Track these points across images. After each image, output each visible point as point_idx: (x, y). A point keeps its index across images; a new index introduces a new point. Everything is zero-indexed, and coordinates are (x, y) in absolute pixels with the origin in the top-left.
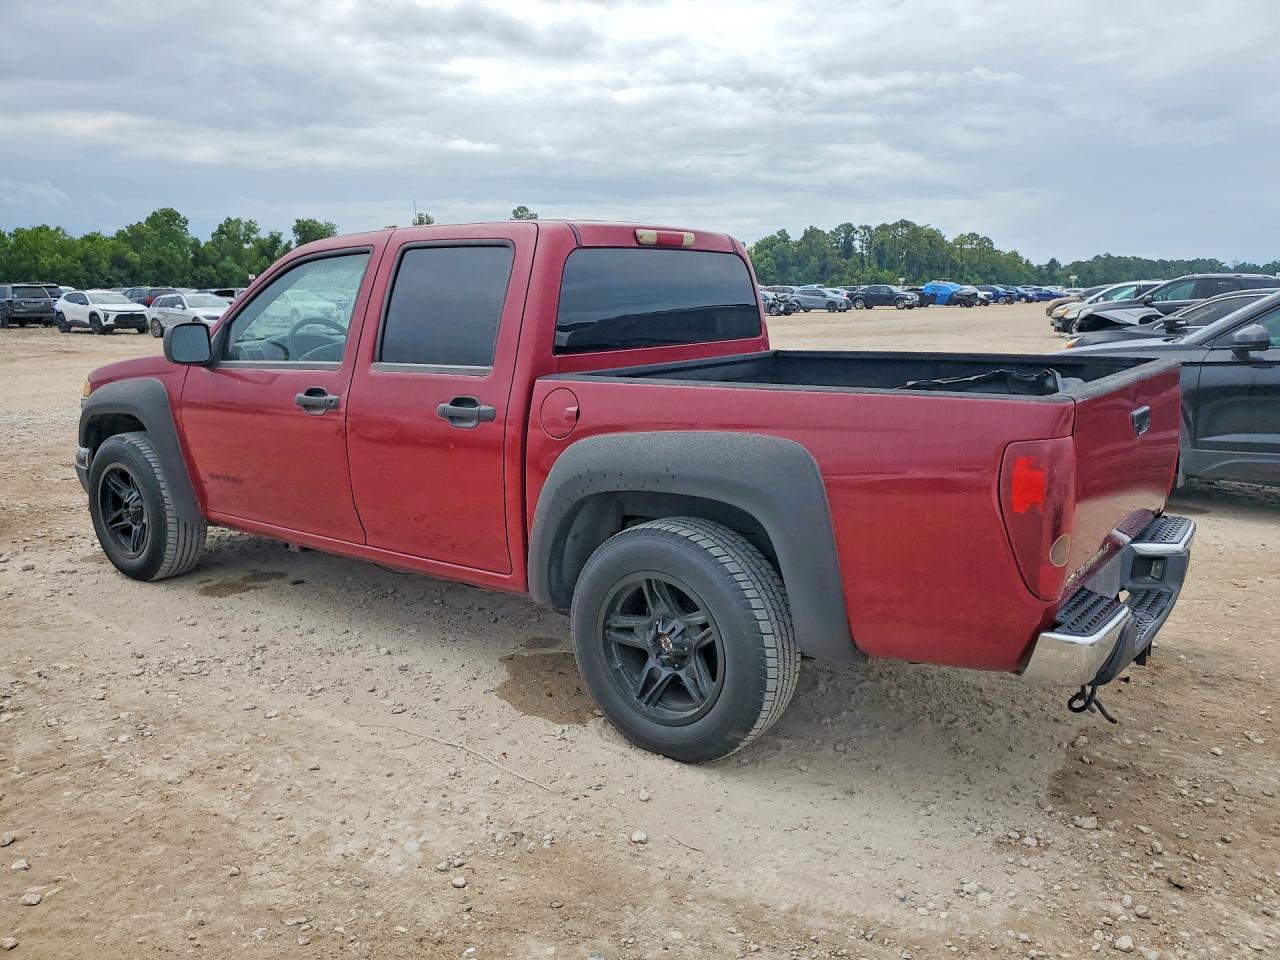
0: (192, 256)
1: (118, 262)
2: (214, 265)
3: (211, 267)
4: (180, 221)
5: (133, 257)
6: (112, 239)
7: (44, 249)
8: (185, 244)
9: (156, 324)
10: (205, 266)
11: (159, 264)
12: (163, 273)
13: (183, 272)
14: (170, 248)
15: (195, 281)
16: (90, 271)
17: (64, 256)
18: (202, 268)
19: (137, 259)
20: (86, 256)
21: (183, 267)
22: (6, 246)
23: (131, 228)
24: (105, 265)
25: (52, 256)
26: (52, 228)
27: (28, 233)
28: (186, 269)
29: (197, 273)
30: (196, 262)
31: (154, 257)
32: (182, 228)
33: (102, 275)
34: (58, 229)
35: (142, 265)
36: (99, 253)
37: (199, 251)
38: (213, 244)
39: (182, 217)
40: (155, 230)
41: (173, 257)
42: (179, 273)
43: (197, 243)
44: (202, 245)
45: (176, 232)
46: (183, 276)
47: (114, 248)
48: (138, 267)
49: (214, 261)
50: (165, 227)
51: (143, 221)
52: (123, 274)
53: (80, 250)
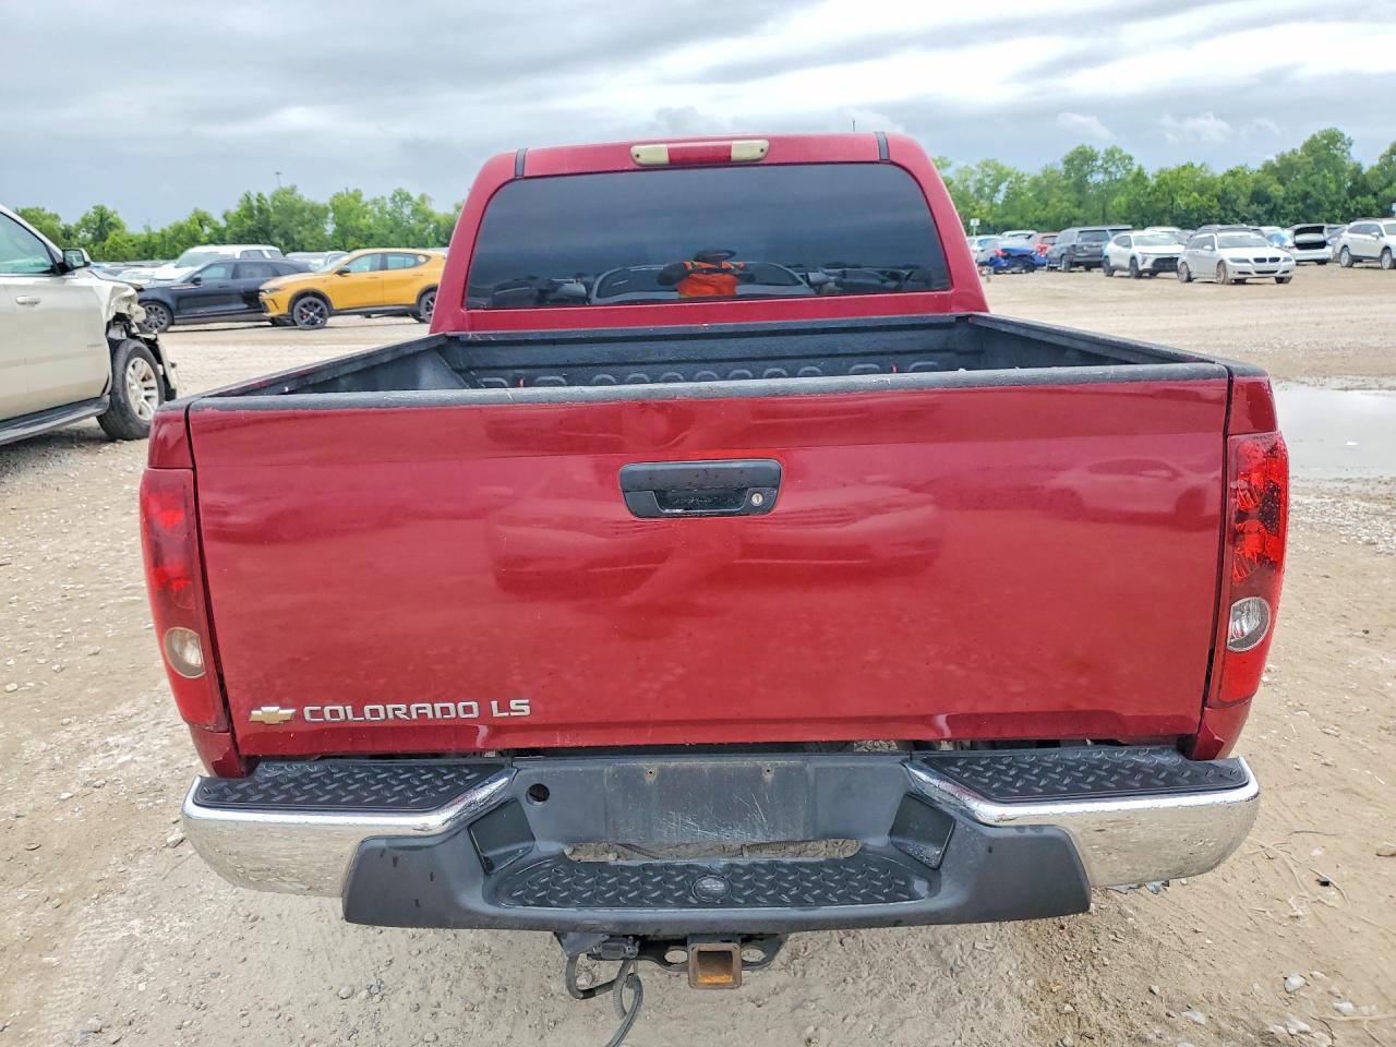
0: (1349, 184)
1: (1259, 197)
2: (1375, 194)
3: (1370, 197)
4: (1344, 143)
5: (1277, 190)
6: (1258, 171)
7: (1183, 188)
8: (1343, 170)
9: (1184, 268)
10: (1363, 195)
11: (1306, 195)
12: (1308, 207)
13: (1333, 204)
14: (1324, 176)
15: (1345, 215)
16: (1224, 209)
17: (1201, 196)
18: (1359, 198)
19: (1281, 193)
20: (1224, 192)
21: (1335, 198)
22: (1147, 187)
23: (1282, 158)
24: (1243, 201)
25: (1189, 196)
26: (1197, 165)
27: (1170, 173)
28: (1338, 201)
29: (1352, 205)
30: (1352, 193)
31: (1301, 188)
32: (1344, 151)
33: (1238, 213)
34: (1202, 165)
35: (1284, 199)
36: (1238, 188)
37: (1359, 179)
38: (1380, 168)
39: (1347, 137)
40: (1309, 156)
41: (1324, 187)
42: (1327, 206)
43: (1358, 170)
44: (1364, 172)
45: (1336, 156)
46: (1332, 210)
47: (1257, 181)
48: (1280, 201)
49: (1376, 189)
50: (1324, 152)
51: (1298, 147)
52: (1260, 210)
53: (1219, 186)
